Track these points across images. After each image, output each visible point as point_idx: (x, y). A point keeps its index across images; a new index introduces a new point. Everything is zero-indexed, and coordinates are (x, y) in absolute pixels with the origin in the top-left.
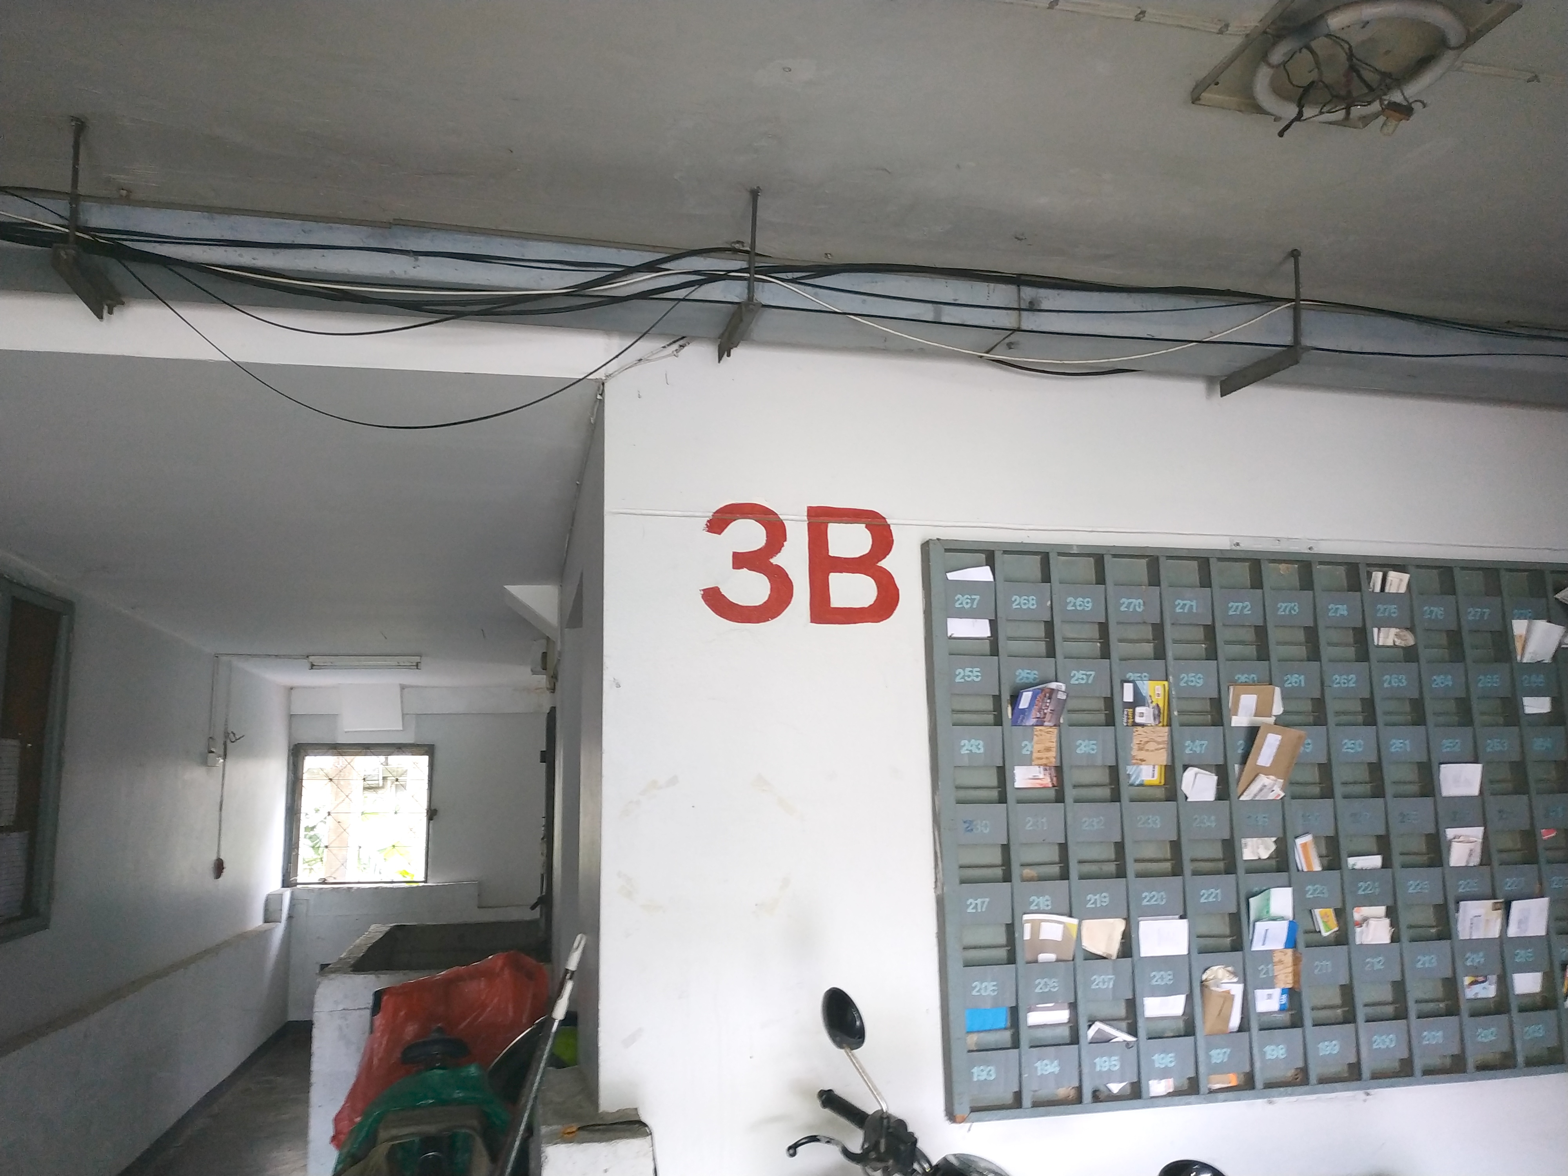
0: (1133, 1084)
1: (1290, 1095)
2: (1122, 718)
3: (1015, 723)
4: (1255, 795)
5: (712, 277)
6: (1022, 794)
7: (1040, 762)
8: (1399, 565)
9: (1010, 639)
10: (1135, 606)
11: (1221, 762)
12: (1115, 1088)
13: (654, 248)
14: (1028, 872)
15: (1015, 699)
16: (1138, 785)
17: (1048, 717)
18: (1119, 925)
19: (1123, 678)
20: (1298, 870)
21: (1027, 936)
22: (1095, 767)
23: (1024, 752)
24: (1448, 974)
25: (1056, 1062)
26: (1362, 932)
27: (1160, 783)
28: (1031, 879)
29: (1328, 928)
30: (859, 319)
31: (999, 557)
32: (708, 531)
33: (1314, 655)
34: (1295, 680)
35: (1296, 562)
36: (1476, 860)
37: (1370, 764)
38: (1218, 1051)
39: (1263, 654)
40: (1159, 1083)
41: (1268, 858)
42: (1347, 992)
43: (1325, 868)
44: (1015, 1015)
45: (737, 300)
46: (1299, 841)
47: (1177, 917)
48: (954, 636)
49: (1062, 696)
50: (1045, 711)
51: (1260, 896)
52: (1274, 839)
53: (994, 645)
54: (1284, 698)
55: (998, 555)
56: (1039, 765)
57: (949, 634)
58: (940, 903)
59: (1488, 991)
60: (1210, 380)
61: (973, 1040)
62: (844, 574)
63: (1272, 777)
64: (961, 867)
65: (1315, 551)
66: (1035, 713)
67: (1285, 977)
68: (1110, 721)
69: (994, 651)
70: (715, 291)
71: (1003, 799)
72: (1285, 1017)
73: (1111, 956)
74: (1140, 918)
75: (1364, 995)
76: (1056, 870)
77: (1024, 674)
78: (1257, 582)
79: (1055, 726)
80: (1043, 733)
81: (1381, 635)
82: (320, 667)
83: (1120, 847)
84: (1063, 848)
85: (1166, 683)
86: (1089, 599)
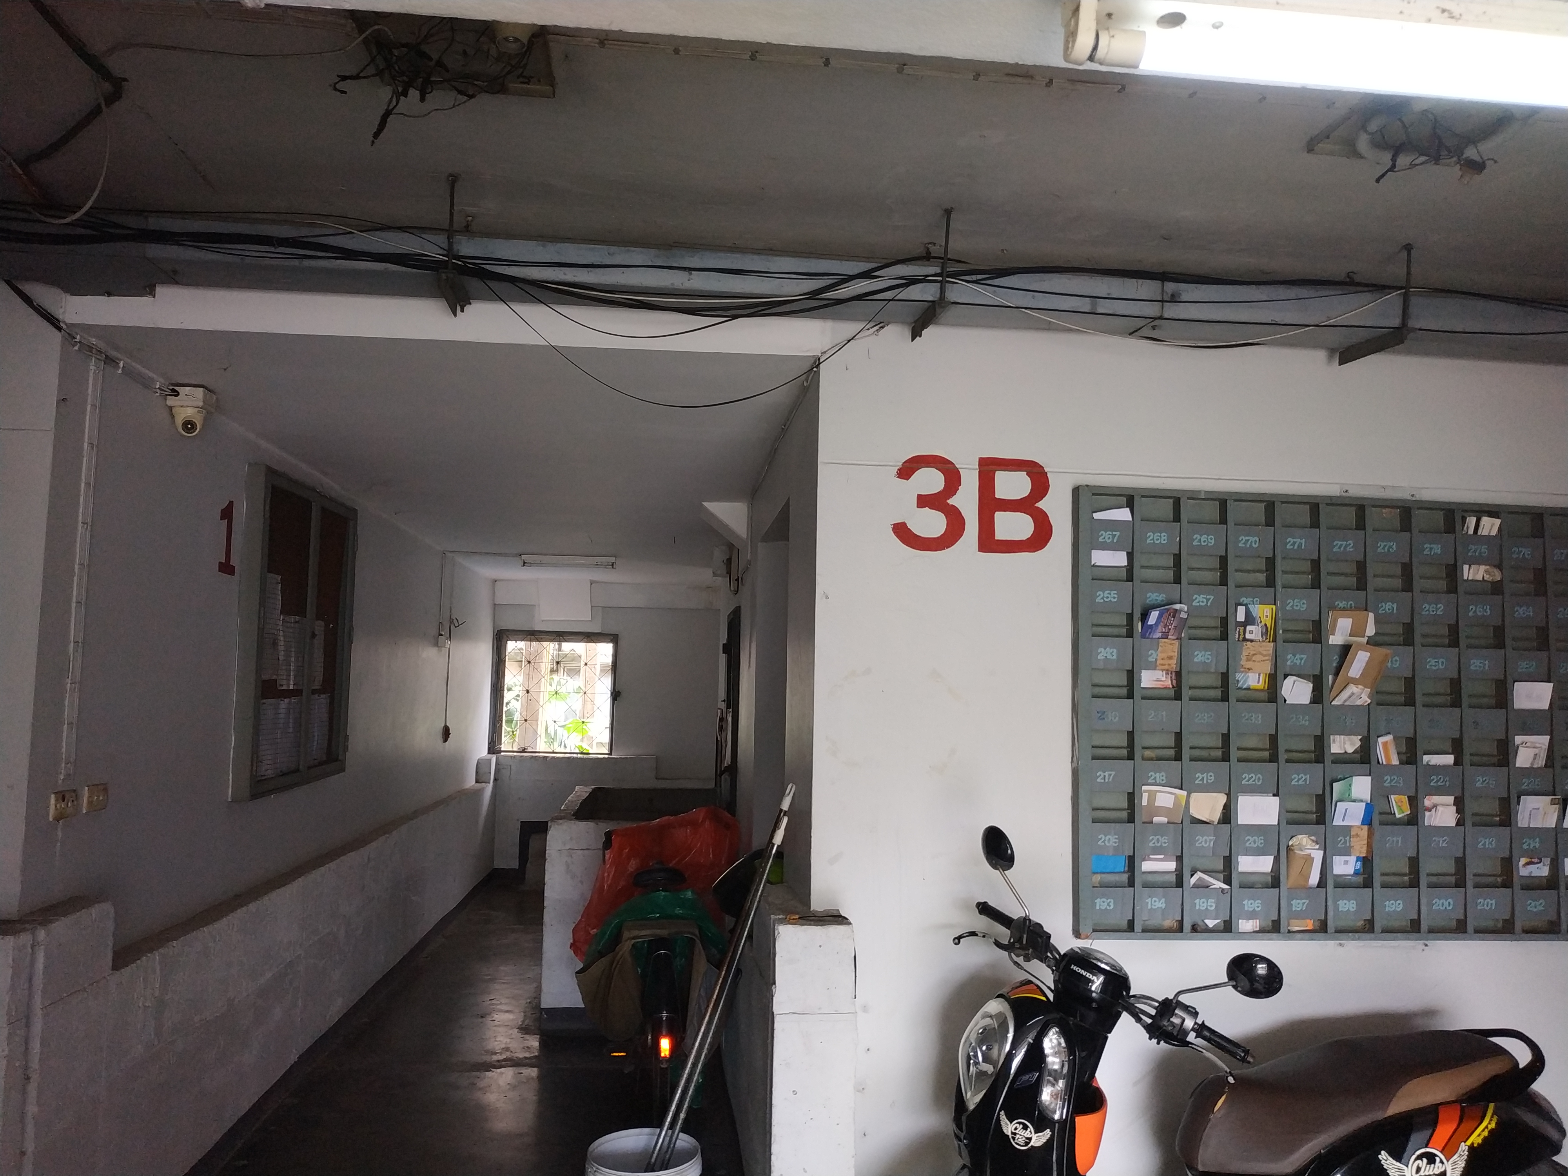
0: (1225, 921)
1: (1359, 939)
2: (1234, 634)
3: (1143, 636)
4: (1345, 701)
5: (912, 281)
6: (1145, 692)
7: (1163, 667)
8: (1493, 511)
9: (1143, 567)
10: (1252, 542)
11: (1317, 672)
12: (1211, 923)
13: (868, 259)
14: (1148, 753)
15: (1145, 616)
16: (1245, 689)
17: (1172, 632)
18: (1222, 799)
19: (1237, 602)
20: (1378, 762)
21: (1145, 803)
22: (1208, 672)
23: (1150, 659)
24: (1506, 854)
25: (1163, 900)
26: (1431, 816)
27: (1264, 687)
28: (1151, 759)
29: (1401, 810)
30: (1029, 312)
31: (1137, 501)
32: (898, 477)
33: (1408, 586)
34: (1388, 607)
35: (1398, 507)
36: (1541, 762)
37: (1451, 679)
38: (1298, 901)
39: (1362, 585)
40: (1246, 923)
41: (1353, 753)
42: (1414, 863)
43: (1402, 763)
44: (1131, 862)
45: (931, 299)
46: (1381, 740)
47: (1272, 794)
48: (1096, 564)
49: (1184, 615)
50: (1170, 627)
51: (1342, 781)
52: (1360, 737)
53: (1130, 572)
54: (1377, 622)
55: (1136, 498)
56: (1162, 670)
57: (1092, 563)
58: (1075, 773)
59: (1542, 870)
60: (1332, 351)
61: (1097, 878)
62: (1007, 512)
63: (1360, 687)
64: (1093, 747)
65: (1417, 497)
66: (1161, 628)
67: (1360, 847)
68: (1224, 637)
69: (1130, 578)
70: (915, 292)
71: (1130, 696)
72: (1359, 879)
73: (1214, 822)
74: (1238, 794)
75: (1427, 866)
76: (1171, 753)
77: (1154, 596)
78: (1361, 525)
79: (1177, 639)
80: (1166, 644)
81: (1471, 571)
82: (531, 564)
83: (1226, 738)
84: (1179, 736)
85: (1274, 607)
86: (1212, 537)
